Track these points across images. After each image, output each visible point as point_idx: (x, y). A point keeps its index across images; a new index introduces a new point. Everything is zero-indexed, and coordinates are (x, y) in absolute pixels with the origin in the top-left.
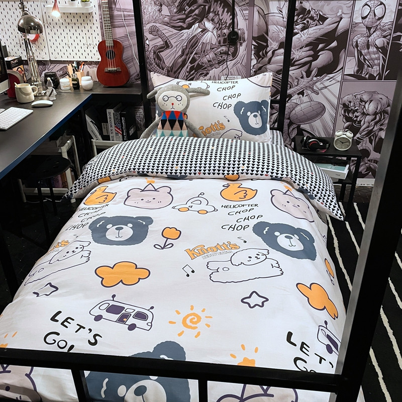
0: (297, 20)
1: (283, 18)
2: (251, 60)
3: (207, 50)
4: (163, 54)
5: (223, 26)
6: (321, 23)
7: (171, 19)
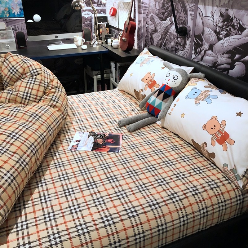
0: (223, 26)
1: (214, 22)
2: (192, 54)
3: (172, 39)
4: (154, 36)
5: (180, 22)
6: (240, 33)
7: (159, 12)
